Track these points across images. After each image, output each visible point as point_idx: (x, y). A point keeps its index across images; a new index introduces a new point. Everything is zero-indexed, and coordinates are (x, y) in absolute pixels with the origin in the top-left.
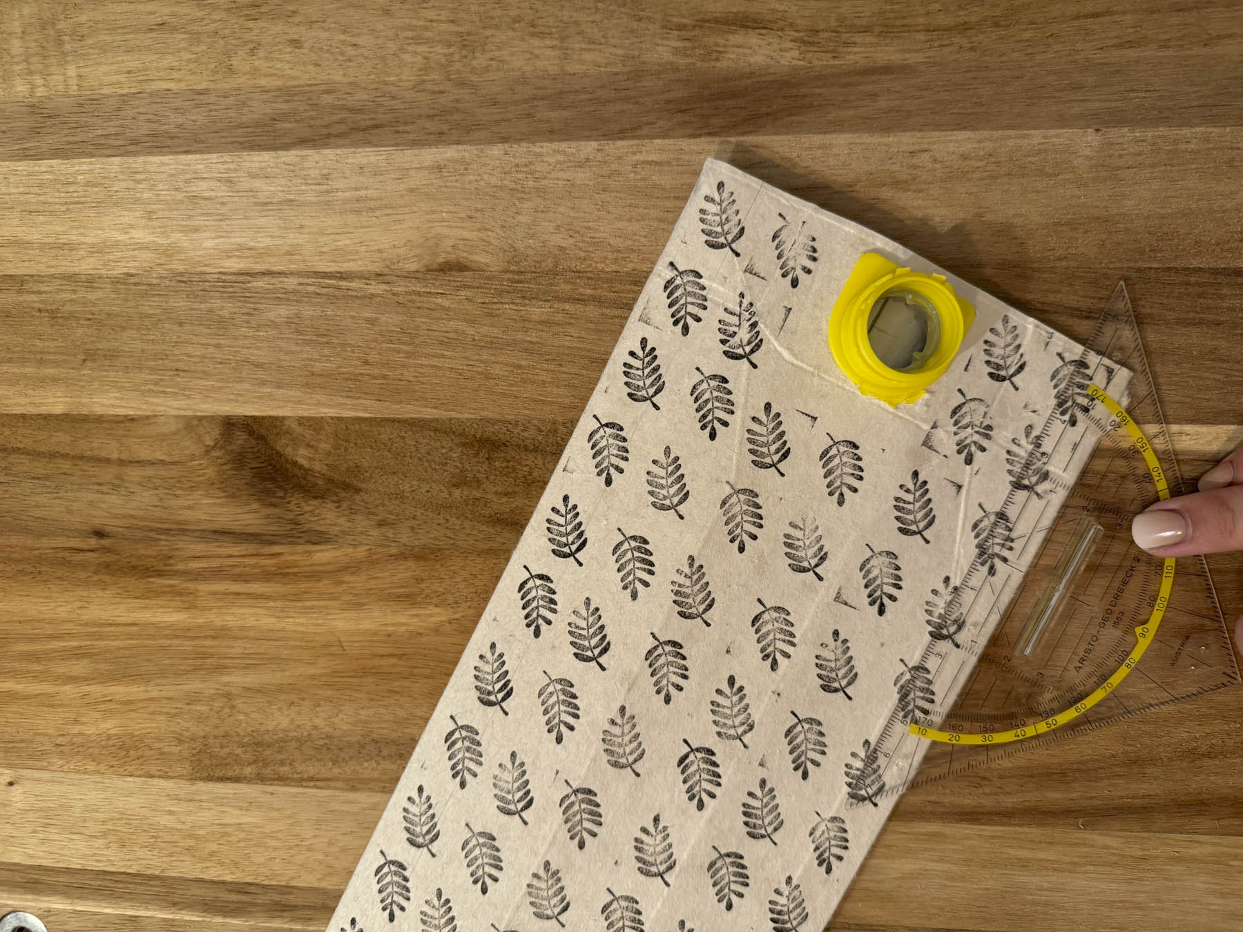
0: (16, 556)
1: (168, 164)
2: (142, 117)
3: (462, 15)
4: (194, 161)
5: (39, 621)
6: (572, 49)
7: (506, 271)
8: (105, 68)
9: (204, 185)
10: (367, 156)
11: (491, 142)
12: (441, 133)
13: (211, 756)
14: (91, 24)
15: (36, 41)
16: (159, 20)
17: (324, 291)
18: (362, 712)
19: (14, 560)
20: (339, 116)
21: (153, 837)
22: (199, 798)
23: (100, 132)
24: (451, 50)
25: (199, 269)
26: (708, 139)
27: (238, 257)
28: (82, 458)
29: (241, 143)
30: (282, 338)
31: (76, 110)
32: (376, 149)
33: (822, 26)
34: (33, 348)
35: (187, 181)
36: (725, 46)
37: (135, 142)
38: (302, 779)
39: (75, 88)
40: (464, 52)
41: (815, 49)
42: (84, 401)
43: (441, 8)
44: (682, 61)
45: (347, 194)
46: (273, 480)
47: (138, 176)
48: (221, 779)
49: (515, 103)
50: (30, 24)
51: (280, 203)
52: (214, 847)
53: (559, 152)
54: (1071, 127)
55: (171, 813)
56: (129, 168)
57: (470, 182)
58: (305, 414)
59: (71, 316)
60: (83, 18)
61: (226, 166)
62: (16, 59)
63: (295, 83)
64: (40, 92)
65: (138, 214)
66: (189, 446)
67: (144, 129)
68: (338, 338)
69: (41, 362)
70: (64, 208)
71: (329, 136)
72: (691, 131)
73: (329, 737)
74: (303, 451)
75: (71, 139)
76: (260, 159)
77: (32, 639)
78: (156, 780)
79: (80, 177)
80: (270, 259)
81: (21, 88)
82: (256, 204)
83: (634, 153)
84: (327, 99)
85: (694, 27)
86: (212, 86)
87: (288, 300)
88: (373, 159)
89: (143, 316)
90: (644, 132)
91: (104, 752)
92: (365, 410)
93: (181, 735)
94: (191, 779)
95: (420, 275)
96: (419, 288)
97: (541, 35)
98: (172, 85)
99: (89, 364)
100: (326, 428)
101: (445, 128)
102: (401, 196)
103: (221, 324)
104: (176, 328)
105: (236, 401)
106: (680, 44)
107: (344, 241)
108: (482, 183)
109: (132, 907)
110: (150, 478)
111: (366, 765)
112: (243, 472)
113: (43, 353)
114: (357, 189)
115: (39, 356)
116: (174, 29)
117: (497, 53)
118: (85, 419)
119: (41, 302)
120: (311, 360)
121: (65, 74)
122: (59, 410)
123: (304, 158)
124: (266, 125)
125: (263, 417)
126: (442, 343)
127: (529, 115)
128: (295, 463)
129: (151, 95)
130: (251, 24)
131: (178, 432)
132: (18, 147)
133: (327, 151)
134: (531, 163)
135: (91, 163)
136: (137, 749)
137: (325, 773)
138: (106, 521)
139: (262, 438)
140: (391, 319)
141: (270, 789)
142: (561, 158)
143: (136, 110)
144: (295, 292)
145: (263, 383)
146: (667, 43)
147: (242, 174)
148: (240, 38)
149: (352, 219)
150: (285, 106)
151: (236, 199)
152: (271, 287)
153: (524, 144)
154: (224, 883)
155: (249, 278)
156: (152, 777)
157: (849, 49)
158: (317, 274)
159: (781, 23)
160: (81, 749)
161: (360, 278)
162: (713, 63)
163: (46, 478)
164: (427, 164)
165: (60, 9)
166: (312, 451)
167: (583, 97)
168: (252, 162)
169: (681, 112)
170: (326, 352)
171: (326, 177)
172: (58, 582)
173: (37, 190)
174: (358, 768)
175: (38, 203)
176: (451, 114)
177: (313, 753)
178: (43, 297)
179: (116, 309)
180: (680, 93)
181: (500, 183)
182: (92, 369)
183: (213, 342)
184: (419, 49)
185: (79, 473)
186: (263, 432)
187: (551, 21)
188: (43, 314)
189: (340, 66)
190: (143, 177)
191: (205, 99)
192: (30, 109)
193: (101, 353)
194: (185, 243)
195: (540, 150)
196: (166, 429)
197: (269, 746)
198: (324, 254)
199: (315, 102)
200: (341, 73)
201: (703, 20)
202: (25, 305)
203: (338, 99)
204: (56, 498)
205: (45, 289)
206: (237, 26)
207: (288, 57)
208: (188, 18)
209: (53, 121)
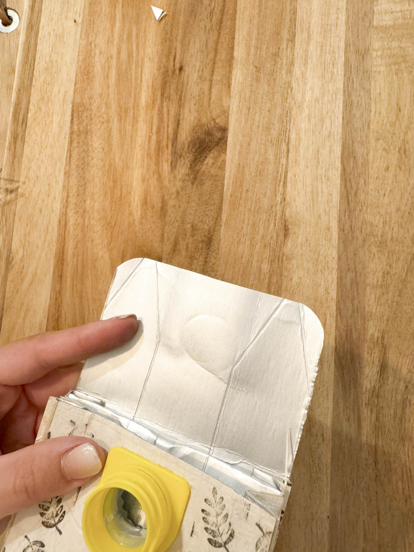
0: (174, 30)
1: (338, 110)
2: (360, 99)
3: (395, 243)
5: (145, 39)
6: (376, 290)
7: (283, 254)
8: (382, 84)
9: (328, 124)
10: (336, 198)
11: (338, 253)
12: (343, 231)
13: (83, 112)
14: (403, 78)
15: (397, 53)
16: (402, 109)
17: (279, 174)
18: (98, 179)
19: (172, 30)
20: (354, 186)
21: (49, 84)
22: (65, 104)
23: (355, 80)
24: (380, 237)
25: (292, 121)
26: (334, 347)
27: (296, 139)
28: (214, 63)
29: (345, 142)
30: (260, 156)
31: (365, 69)
32: (339, 202)
33: (380, 400)
34: (263, 44)
35: (331, 117)
36: (374, 356)
37: (349, 95)
38: (71, 151)
39: (375, 70)
40: (378, 243)
41: (370, 395)
42: (239, 67)
43: (398, 234)
44: (368, 337)
45: (320, 188)
46: (199, 148)
47: (334, 96)
48: (72, 115)
49: (354, 264)
50: (404, 50)
51: (318, 158)
52: (43, 110)
54: (331, 506)
55: (59, 92)
56: (338, 92)
57: (322, 242)
58: (227, 163)
59: (276, 63)
60: (405, 75)
61: (336, 135)
62: (389, 43)
63: (370, 168)
64: (374, 54)
65: (318, 94)
66: (215, 113)
67: (355, 99)
68: (259, 179)
69: (257, 48)
70: (323, 62)
71: (346, 181)
72: (338, 339)
73: (88, 164)
74: (211, 161)
75: (353, 66)
76: (338, 150)
77: (137, 35)
78: (73, 87)
79: (336, 70)
80: (294, 153)
81: (377, 45)
82: (319, 148)
83: (330, 314)
84: (362, 182)
85: (383, 344)
86: (371, 131)
87: (276, 159)
88: (334, 200)
89: (273, 94)
90: (339, 319)
91: (87, 64)
92: (227, 189)
93: (92, 99)
94: (73, 102)
95: (283, 216)
96: (278, 216)
97: (383, 277)
98: (373, 113)
99: (255, 69)
100: (221, 172)
101: (346, 232)
102: (318, 211)
103: (268, 129)
104: (267, 109)
105: (234, 133)
106: (376, 337)
107: (300, 185)
108: (321, 247)
109: (19, 71)
110: (203, 93)
111: (75, 179)
112: (203, 134)
113: (261, 48)
114: (322, 192)
115: (259, 46)
116: (397, 115)
117: (377, 257)
118: (231, 66)
119: (283, 49)
120: (250, 167)
121: (381, 65)
122: (236, 54)
123: (337, 170)
124: (352, 154)
125: (226, 145)
126: (254, 224)
127: (349, 269)
128: (206, 157)
129: (369, 103)
130: (397, 149)
131: (223, 107)
132: (351, 42)
133: (339, 180)
134: (329, 269)
135: (341, 75)
136: (88, 79)
137: (73, 161)
138: (186, 73)
139: (218, 143)
140: (265, 203)
141: (67, 137)
142: (330, 282)
143: (363, 97)
144: (279, 162)
145: (241, 146)
146: (377, 331)
147: (332, 142)
148: (391, 144)
149: (309, 189)
150: (360, 163)
151: (321, 139)
152: (282, 152)
153: (337, 266)
154: (28, 113)
155: (287, 142)
156: (75, 85)
157: (369, 411)
158: (286, 172)
159: (382, 381)
160: (89, 54)
161: (284, 191)
162: (366, 351)
163: (207, 47)
164: (331, 224)
165: (410, 65)
166: (211, 165)
167: (355, 293)
168: (337, 146)
169: (346, 335)
170: (253, 174)
171: (328, 180)
172: (162, 49)
173: (332, 49)
174: (74, 176)
175: (326, 50)
176: (352, 236)
177: (82, 156)
178: (285, 50)
179: (277, 83)
180: (355, 335)
181: (321, 254)
182: (252, 70)
183: (260, 125)
184: (381, 223)
185: (208, 61)
186: (221, 144)
187: (389, 281)
188: (277, 49)
189: (376, 188)
190: (334, 98)
191: (366, 127)
192: (367, 49)
193: (259, 74)
194: (304, 115)
195: (334, 273)
196: (224, 101)
197: (86, 137)
198: (295, 176)
199: (361, 176)
200: (373, 188)
201: (386, 348)
202: (282, 42)
203: (362, 186)
204: (198, 50)
205: (288, 51)
206: (397, 143)
207: (382, 165)
208: (402, 122)
209: (361, 59)
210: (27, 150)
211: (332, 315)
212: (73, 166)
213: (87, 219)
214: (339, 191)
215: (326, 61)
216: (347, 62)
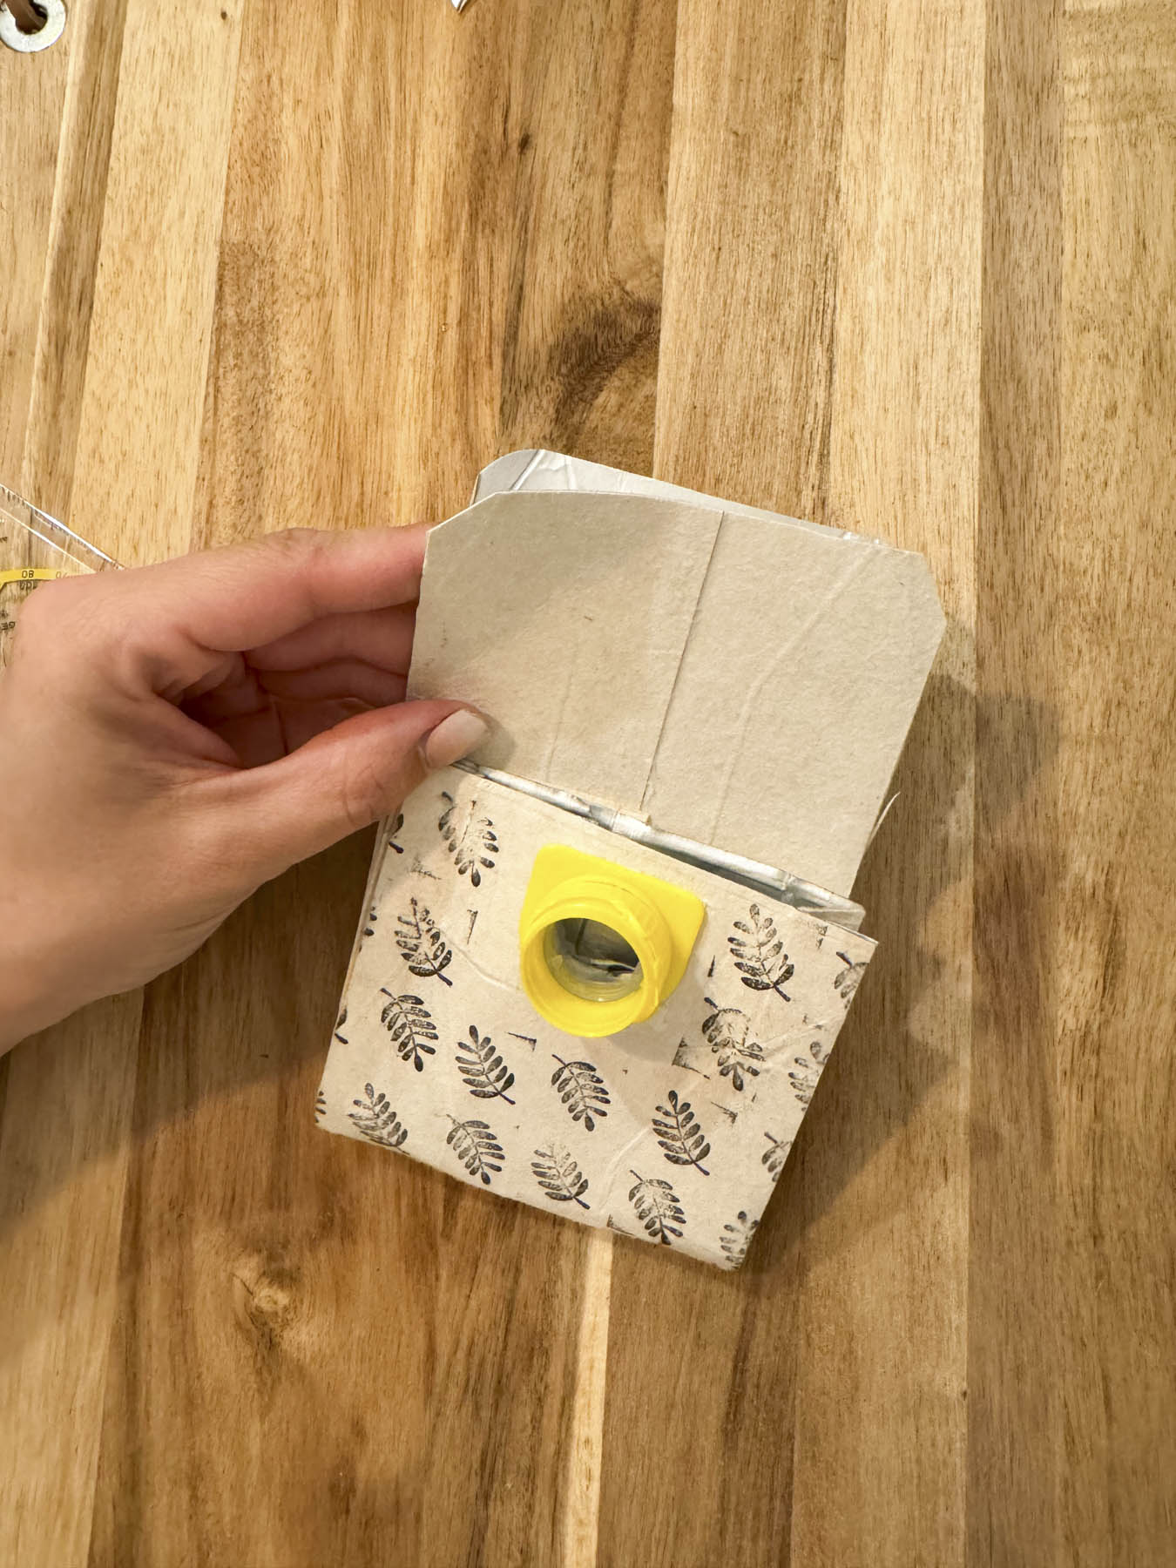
0: (503, 33)
1: (970, 249)
2: (1031, 218)
3: (1136, 619)
5: (422, 62)
6: (1088, 751)
8: (1093, 174)
9: (944, 291)
10: (969, 494)
11: (979, 646)
12: (992, 587)
13: (250, 267)
14: (1150, 156)
15: (1133, 85)
16: (1149, 242)
17: (807, 434)
18: (296, 456)
19: (497, 34)
20: (1019, 462)
21: (152, 193)
22: (199, 248)
23: (1015, 164)
24: (1094, 603)
25: (841, 281)
26: (971, 914)
27: (853, 331)
28: (618, 125)
29: (993, 339)
30: (751, 379)
31: (1044, 135)
32: (977, 506)
33: (1103, 1059)
34: (754, 70)
35: (949, 269)
36: (1083, 938)
37: (1000, 208)
38: (217, 378)
39: (1072, 135)
40: (1089, 619)
41: (1077, 1049)
42: (688, 132)
43: (1146, 592)
44: (1067, 884)
45: (923, 469)
46: (580, 363)
47: (958, 209)
48: (221, 278)
49: (1025, 678)
50: (1153, 79)
51: (917, 385)
52: (138, 266)
53: (963, 729)
54: (970, 1361)
55: (182, 214)
56: (969, 198)
58: (659, 404)
59: (791, 121)
60: (1157, 147)
61: (965, 318)
62: (1110, 58)
63: (1063, 410)
64: (1069, 91)
65: (912, 207)
66: (624, 261)
67: (1016, 219)
68: (750, 447)
69: (737, 80)
70: (924, 115)
71: (995, 447)
72: (981, 891)
73: (267, 414)
74: (614, 399)
75: (1009, 126)
76: (972, 362)
77: (400, 51)
78: (222, 198)
79: (961, 136)
80: (848, 373)
81: (1075, 65)
82: (917, 355)
84: (1041, 448)
85: (1110, 903)
86: (1065, 305)
87: (798, 389)
88: (964, 501)
89: (787, 209)
91: (259, 134)
93: (276, 232)
94: (222, 241)
97: (1107, 714)
98: (1067, 257)
99: (732, 138)
100: (643, 428)
101: (999, 591)
102: (918, 533)
103: (772, 306)
104: (771, 249)
105: (678, 320)
106: (1088, 883)
107: (866, 462)
109: (67, 159)
110: (589, 209)
111: (232, 458)
112: (592, 325)
113: (749, 81)
114: (929, 480)
115: (744, 77)
116: (1137, 263)
117: (1087, 658)
118: (665, 132)
119: (811, 82)
120: (724, 414)
121: (1089, 121)
122: (678, 99)
123: (971, 416)
124: (1013, 372)
125: (656, 354)
128: (600, 388)
129: (1058, 230)
130: (1138, 357)
131: (645, 247)
132: (1003, 59)
133: (977, 446)
135: (977, 151)
136: (262, 176)
137: (224, 407)
138: (540, 152)
139: (632, 349)
141: (207, 338)
142: (956, 730)
143: (1039, 211)
144: (807, 397)
145: (699, 355)
146: (1091, 868)
147: (954, 339)
148: (1122, 341)
149: (893, 472)
150: (1035, 395)
151: (925, 331)
152: (815, 368)
154: (94, 274)
155: (827, 341)
156: (227, 193)
157: (1074, 1091)
158: (828, 425)
159: (1108, 1006)
160: (263, 107)
161: (821, 479)
162: (1063, 925)
163: (596, 79)
164: (956, 569)
166: (614, 410)
167: (1029, 762)
168: (969, 351)
169: (1006, 881)
170: (733, 433)
171: (945, 444)
172: (468, 89)
173: (948, 80)
174: (229, 448)
175: (933, 83)
176: (1015, 599)
177: (249, 393)
178: (817, 86)
179: (797, 176)
180: (1029, 880)
182: (726, 143)
183: (752, 295)
184: (1098, 564)
185: (600, 121)
186: (640, 352)
187: (1123, 727)
188: (796, 84)
189: (1082, 465)
190: (958, 215)
191: (1049, 297)
192: (1048, 78)
193: (745, 154)
194: (873, 265)
196: (648, 232)
197: (259, 340)
198: (852, 437)
199: (1038, 430)
200: (1073, 466)
201: (1116, 914)
202: (808, 62)
203: (1040, 461)
204: (570, 91)
205: (826, 88)
206: (1137, 340)
207: (1096, 401)
208: (1150, 280)
209: (1032, 104)
210: (93, 379)
211: (963, 823)
212: (226, 421)
214: (977, 477)
215: (934, 117)
216: (992, 115)
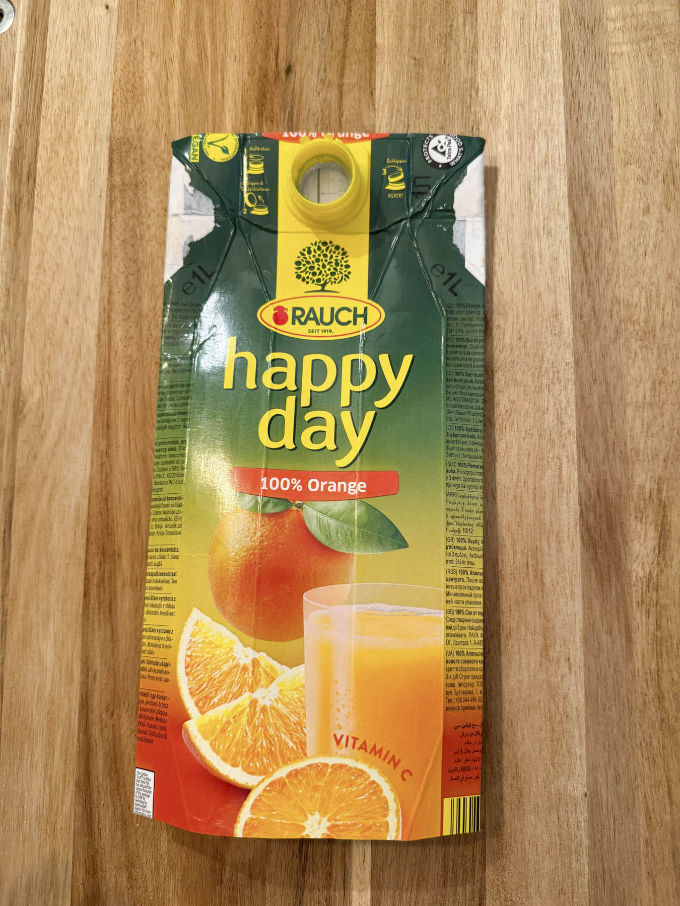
0: (273, 7)
1: (558, 119)
2: (592, 99)
3: (668, 331)
4: (560, 139)
5: (226, 27)
6: (643, 412)
8: (628, 72)
9: (543, 144)
10: (565, 261)
11: (575, 353)
12: (581, 317)
13: (127, 152)
14: (660, 62)
15: (648, 22)
16: (663, 111)
19: (270, 8)
20: (593, 242)
21: (69, 110)
22: (97, 142)
23: (581, 69)
24: (642, 324)
26: (578, 512)
28: (344, 57)
29: (574, 171)
31: (597, 51)
32: (570, 270)
33: (660, 592)
34: (424, 21)
35: (546, 132)
36: (646, 523)
37: (574, 95)
38: (111, 218)
39: (614, 51)
41: (644, 588)
42: (386, 59)
43: (672, 316)
44: (635, 491)
45: (537, 249)
47: (549, 96)
48: (111, 159)
49: (604, 370)
50: (660, 17)
51: (530, 200)
52: (62, 155)
54: (588, 775)
55: (86, 123)
56: (555, 90)
57: (546, 338)
59: (447, 49)
60: (664, 56)
61: (557, 160)
62: (633, 6)
63: (618, 210)
64: (610, 26)
65: (522, 97)
67: (584, 101)
69: (414, 27)
70: (526, 43)
71: (579, 235)
72: (583, 498)
73: (142, 237)
75: (576, 48)
76: (562, 185)
77: (212, 21)
78: (109, 111)
79: (548, 54)
81: (613, 11)
82: (529, 183)
83: (568, 457)
84: (606, 233)
85: (660, 500)
86: (615, 150)
88: (563, 267)
89: (448, 101)
90: (583, 464)
91: (131, 74)
93: (143, 130)
94: (111, 137)
97: (653, 388)
98: (615, 122)
99: (412, 61)
101: (586, 319)
102: (536, 288)
104: (439, 125)
106: (647, 490)
108: (545, 346)
109: (18, 94)
110: (329, 106)
111: (122, 264)
113: (421, 28)
114: (541, 255)
115: (418, 25)
116: (656, 122)
117: (640, 357)
118: (372, 59)
119: (458, 27)
121: (623, 43)
122: (379, 40)
123: (563, 217)
124: (587, 190)
127: (595, 381)
129: (609, 106)
130: (660, 178)
132: (570, 9)
133: (568, 234)
134: (560, 382)
135: (558, 62)
136: (133, 98)
137: (116, 234)
138: (298, 75)
141: (104, 195)
142: (563, 404)
143: (597, 95)
146: (648, 481)
147: (551, 172)
148: (650, 169)
149: (519, 252)
150: (600, 203)
151: (533, 168)
153: (574, 376)
154: (36, 161)
156: (113, 109)
157: (644, 613)
159: (662, 563)
160: (132, 58)
162: (633, 515)
163: (329, 31)
164: (559, 306)
167: (609, 420)
168: (560, 179)
169: (598, 491)
171: (549, 233)
172: (254, 40)
173: (539, 23)
174: (119, 258)
175: (530, 24)
176: (595, 324)
177: (131, 224)
178: (461, 28)
179: (452, 81)
180: (612, 490)
181: (545, 359)
182: (409, 63)
184: (643, 300)
185: (333, 55)
187: (663, 396)
188: (449, 28)
189: (631, 243)
190: (549, 100)
191: (606, 145)
192: (598, 18)
193: (421, 70)
194: (500, 131)
195: (570, 388)
196: (365, 117)
197: (135, 194)
199: (604, 224)
200: (625, 243)
201: (665, 507)
202: (455, 15)
203: (606, 242)
204: (315, 38)
205: (467, 29)
206: (659, 168)
207: (636, 205)
208: (665, 132)
209: (589, 35)
210: (37, 222)
211: (570, 457)
212: (117, 243)
213: (145, 328)
214: (569, 252)
216: (566, 40)
